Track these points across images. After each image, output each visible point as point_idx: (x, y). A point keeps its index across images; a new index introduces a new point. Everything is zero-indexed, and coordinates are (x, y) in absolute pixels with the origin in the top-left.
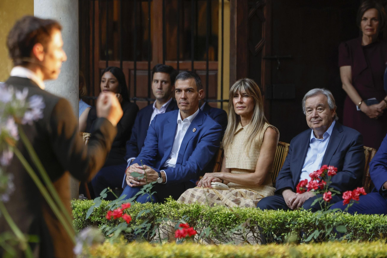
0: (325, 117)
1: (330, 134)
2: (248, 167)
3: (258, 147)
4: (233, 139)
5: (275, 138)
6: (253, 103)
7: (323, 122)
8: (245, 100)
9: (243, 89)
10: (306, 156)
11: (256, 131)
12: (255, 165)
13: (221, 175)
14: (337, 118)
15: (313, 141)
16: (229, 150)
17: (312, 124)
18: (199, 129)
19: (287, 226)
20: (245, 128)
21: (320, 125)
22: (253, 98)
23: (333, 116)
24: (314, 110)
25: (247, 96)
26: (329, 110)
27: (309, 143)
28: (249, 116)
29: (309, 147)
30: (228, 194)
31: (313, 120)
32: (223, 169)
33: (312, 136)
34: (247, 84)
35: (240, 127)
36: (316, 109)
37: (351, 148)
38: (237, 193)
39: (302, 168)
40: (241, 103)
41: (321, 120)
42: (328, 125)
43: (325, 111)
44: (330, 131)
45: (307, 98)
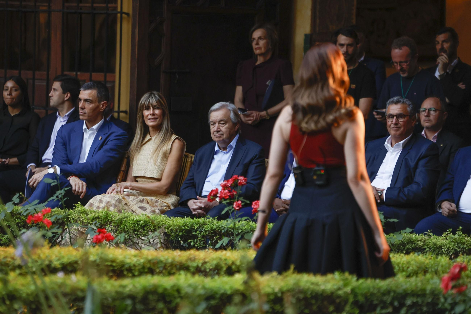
0: (226, 132)
1: (234, 146)
2: (155, 176)
3: (166, 156)
4: (141, 149)
5: (182, 150)
6: (163, 115)
7: (225, 136)
9: (154, 101)
10: (210, 167)
11: (164, 141)
12: (162, 174)
15: (217, 153)
17: (214, 137)
20: (153, 139)
21: (221, 139)
22: (163, 110)
23: (236, 129)
24: (217, 124)
25: (158, 108)
26: (231, 124)
27: (214, 154)
28: (158, 127)
29: (213, 158)
30: (135, 201)
31: (215, 133)
32: (129, 178)
33: (216, 148)
35: (148, 138)
36: (219, 123)
37: (254, 161)
38: (143, 200)
39: (206, 178)
40: (153, 114)
41: (223, 135)
42: (230, 139)
43: (227, 126)
44: (233, 143)
45: (212, 111)
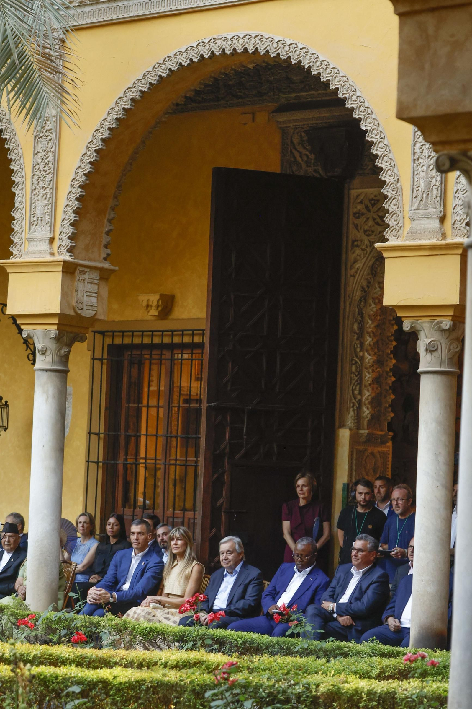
0: (232, 559)
1: (238, 570)
2: (179, 593)
3: (187, 578)
4: (170, 572)
5: (200, 573)
6: (185, 545)
7: (231, 563)
8: (179, 542)
9: (178, 535)
10: (220, 587)
11: (186, 566)
12: (185, 592)
13: (158, 598)
14: (245, 559)
15: (226, 576)
16: (167, 580)
17: (224, 564)
18: (146, 563)
19: (185, 638)
20: (179, 564)
21: (229, 565)
22: (185, 541)
23: (240, 558)
24: (225, 554)
25: (181, 540)
26: (236, 554)
27: (224, 577)
28: (182, 555)
29: (223, 580)
30: (161, 613)
31: (224, 561)
32: (163, 594)
33: (225, 572)
34: (181, 531)
35: (176, 563)
36: (227, 553)
37: (253, 582)
38: (169, 612)
39: (216, 595)
40: (176, 544)
41: (230, 562)
42: (236, 564)
43: (233, 555)
44: (238, 569)
45: (221, 543)
